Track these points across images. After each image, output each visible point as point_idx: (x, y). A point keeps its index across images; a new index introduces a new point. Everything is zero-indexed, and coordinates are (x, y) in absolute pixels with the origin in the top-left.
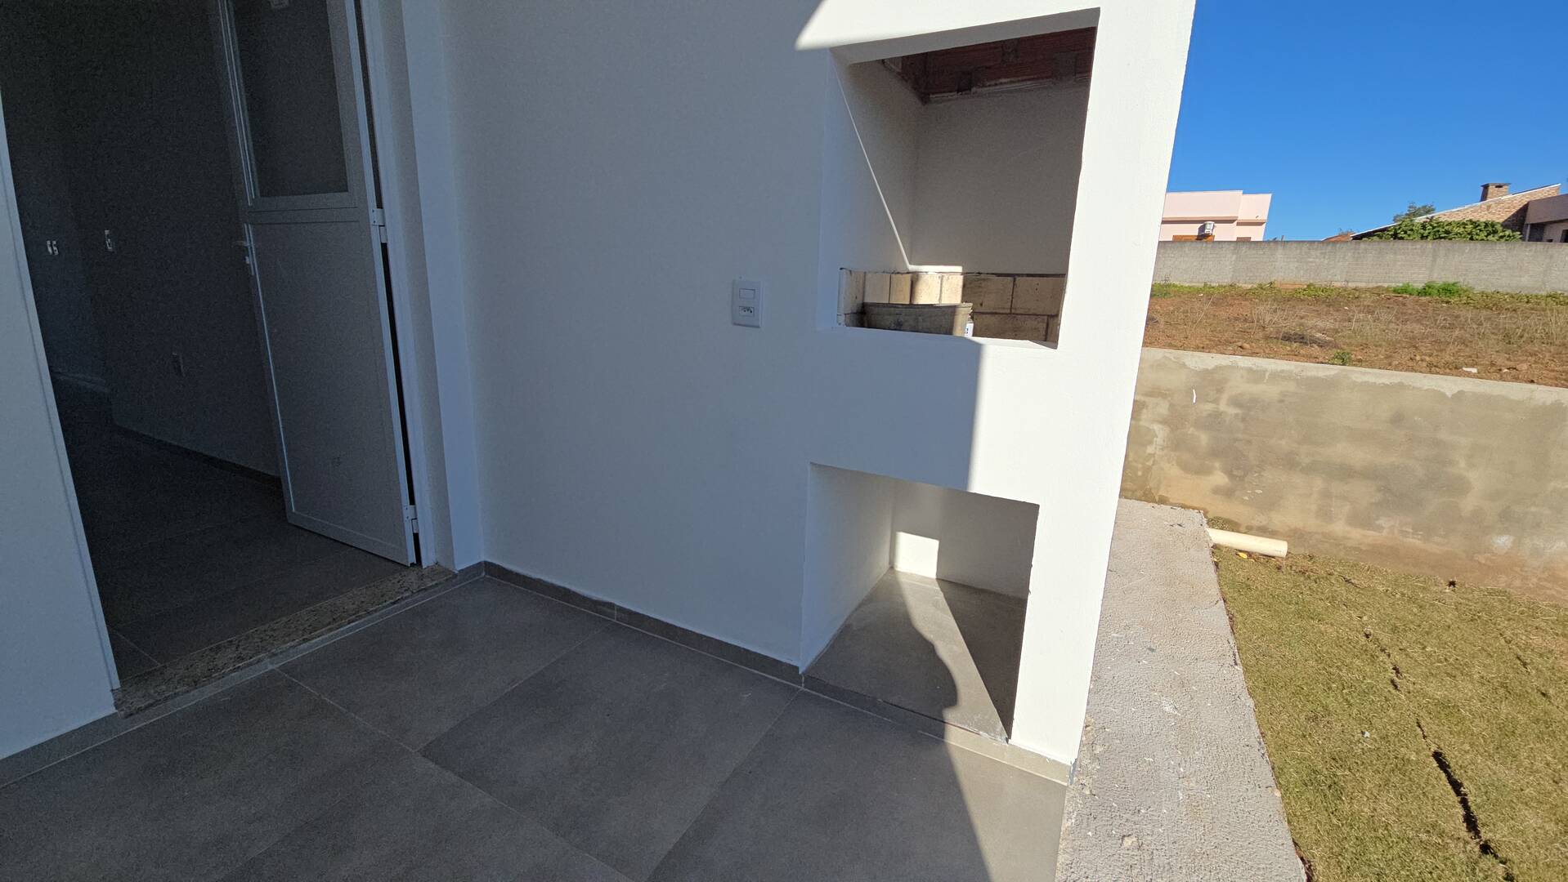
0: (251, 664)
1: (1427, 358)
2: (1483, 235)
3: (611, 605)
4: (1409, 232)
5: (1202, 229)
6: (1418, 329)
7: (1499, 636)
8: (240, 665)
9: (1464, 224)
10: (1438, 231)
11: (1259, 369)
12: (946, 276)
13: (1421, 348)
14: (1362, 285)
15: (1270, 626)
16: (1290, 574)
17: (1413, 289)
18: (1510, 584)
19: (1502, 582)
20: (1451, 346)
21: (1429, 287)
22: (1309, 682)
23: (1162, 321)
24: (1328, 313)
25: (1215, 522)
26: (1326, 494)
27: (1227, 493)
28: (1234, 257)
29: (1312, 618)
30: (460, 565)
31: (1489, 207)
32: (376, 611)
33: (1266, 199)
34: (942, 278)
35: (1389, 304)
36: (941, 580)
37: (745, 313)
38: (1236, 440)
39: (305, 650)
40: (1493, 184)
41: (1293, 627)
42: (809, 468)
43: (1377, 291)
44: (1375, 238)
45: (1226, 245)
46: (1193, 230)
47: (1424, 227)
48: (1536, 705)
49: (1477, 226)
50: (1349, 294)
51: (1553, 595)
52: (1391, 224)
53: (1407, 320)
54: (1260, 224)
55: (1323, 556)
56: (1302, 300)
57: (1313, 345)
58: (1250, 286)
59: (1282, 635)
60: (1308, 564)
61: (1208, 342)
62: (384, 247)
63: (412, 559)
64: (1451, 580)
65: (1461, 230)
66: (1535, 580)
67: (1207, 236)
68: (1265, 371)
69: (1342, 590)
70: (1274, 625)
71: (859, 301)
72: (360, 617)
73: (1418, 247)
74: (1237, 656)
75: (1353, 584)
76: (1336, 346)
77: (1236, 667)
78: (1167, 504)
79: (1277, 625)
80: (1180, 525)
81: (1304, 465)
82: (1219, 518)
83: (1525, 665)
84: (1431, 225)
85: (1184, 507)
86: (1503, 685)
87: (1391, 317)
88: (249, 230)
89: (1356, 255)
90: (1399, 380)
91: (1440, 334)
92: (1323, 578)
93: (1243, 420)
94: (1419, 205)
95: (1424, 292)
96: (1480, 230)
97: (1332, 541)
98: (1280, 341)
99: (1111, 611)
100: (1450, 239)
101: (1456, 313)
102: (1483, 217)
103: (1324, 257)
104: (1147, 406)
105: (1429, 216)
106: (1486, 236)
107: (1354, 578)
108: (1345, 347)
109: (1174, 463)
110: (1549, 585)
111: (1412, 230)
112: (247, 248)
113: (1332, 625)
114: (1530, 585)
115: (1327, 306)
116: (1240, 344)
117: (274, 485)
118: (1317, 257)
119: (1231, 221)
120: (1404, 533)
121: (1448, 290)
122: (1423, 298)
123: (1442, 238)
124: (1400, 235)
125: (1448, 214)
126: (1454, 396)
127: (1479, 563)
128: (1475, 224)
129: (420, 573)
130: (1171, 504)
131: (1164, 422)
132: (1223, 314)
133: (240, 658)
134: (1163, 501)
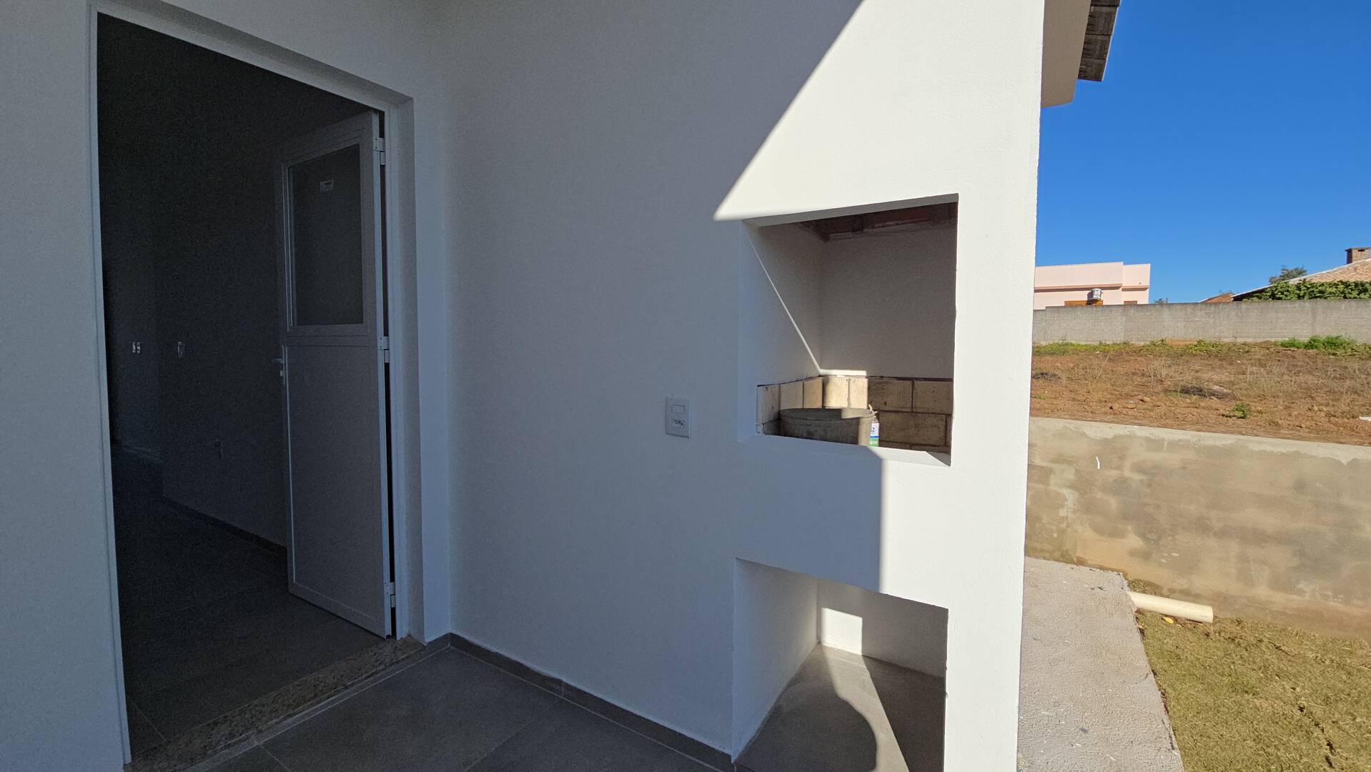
0: (241, 741)
1: (1325, 409)
2: (1355, 293)
3: (559, 682)
4: (1285, 293)
5: (1091, 295)
6: (1311, 380)
8: (231, 742)
9: (1335, 284)
10: (1313, 291)
11: (1157, 438)
12: (853, 379)
13: (1317, 398)
14: (1250, 340)
15: (1205, 701)
16: (1219, 641)
17: (1299, 343)
20: (1345, 396)
21: (1315, 341)
22: (1248, 764)
23: (1064, 377)
24: (1221, 367)
25: (1136, 585)
26: (1243, 559)
27: (1146, 556)
28: (1124, 319)
29: (1246, 692)
30: (429, 638)
31: (1356, 269)
32: (351, 685)
33: (1147, 268)
34: (849, 381)
35: (1279, 357)
36: (867, 657)
37: (677, 426)
38: (1145, 504)
39: (289, 725)
40: (1356, 249)
41: (1228, 702)
42: (735, 562)
43: (1266, 346)
44: (1255, 299)
45: (1115, 309)
46: (1083, 296)
47: (1298, 288)
49: (1348, 286)
50: (1240, 349)
52: (1265, 285)
53: (1299, 372)
54: (1144, 289)
55: (1251, 620)
56: (1194, 355)
57: (1213, 397)
58: (1142, 344)
59: (1218, 712)
60: (1235, 629)
61: (1109, 396)
62: (387, 366)
63: (388, 631)
65: (1334, 290)
67: (1096, 301)
68: (1163, 440)
69: (1272, 658)
70: (1209, 700)
71: (776, 410)
72: (339, 692)
73: (1297, 305)
74: (1174, 739)
75: (1283, 651)
76: (1234, 398)
77: (1173, 752)
78: (1085, 566)
79: (1212, 700)
80: (1100, 588)
81: (1216, 529)
82: (1139, 581)
84: (1305, 286)
85: (1102, 568)
87: (1284, 370)
88: (285, 350)
89: (1240, 314)
90: (1295, 449)
91: (1334, 385)
92: (1253, 645)
93: (1149, 486)
94: (1291, 268)
95: (1311, 345)
96: (1352, 290)
97: (1257, 605)
98: (1179, 394)
99: (1039, 685)
100: (1326, 298)
101: (1344, 364)
102: (1352, 278)
103: (1209, 317)
104: (1054, 473)
105: (1302, 278)
106: (1358, 294)
107: (1284, 645)
108: (1243, 398)
109: (1087, 525)
111: (1288, 291)
112: (282, 365)
113: (1267, 699)
115: (1220, 360)
116: (1140, 397)
117: (280, 554)
118: (1202, 317)
119: (1117, 288)
120: (1326, 597)
121: (1332, 344)
122: (1310, 351)
123: (1317, 297)
124: (1278, 296)
125: (1319, 276)
126: (1348, 463)
128: (1346, 285)
129: (394, 646)
130: (1089, 566)
131: (1072, 486)
132: (1120, 369)
133: (232, 736)
134: (1081, 562)
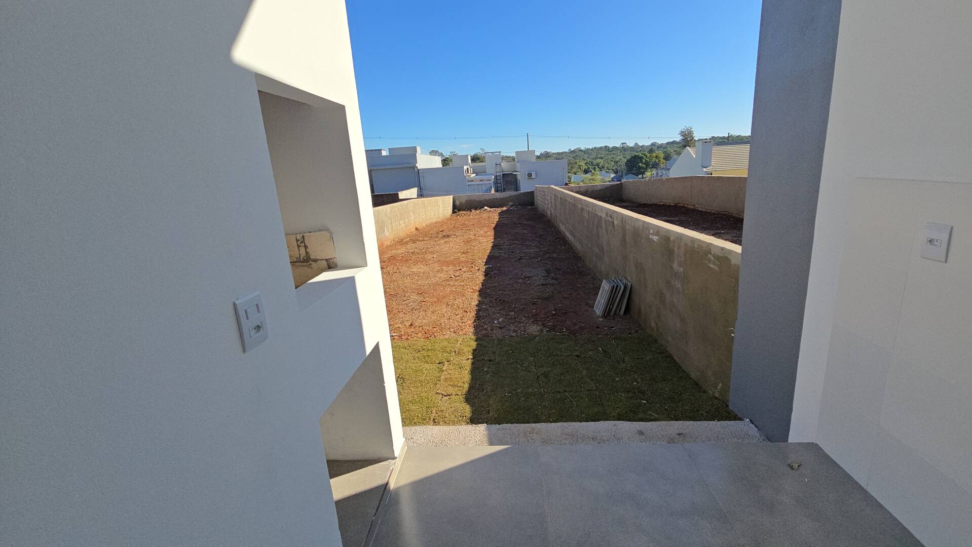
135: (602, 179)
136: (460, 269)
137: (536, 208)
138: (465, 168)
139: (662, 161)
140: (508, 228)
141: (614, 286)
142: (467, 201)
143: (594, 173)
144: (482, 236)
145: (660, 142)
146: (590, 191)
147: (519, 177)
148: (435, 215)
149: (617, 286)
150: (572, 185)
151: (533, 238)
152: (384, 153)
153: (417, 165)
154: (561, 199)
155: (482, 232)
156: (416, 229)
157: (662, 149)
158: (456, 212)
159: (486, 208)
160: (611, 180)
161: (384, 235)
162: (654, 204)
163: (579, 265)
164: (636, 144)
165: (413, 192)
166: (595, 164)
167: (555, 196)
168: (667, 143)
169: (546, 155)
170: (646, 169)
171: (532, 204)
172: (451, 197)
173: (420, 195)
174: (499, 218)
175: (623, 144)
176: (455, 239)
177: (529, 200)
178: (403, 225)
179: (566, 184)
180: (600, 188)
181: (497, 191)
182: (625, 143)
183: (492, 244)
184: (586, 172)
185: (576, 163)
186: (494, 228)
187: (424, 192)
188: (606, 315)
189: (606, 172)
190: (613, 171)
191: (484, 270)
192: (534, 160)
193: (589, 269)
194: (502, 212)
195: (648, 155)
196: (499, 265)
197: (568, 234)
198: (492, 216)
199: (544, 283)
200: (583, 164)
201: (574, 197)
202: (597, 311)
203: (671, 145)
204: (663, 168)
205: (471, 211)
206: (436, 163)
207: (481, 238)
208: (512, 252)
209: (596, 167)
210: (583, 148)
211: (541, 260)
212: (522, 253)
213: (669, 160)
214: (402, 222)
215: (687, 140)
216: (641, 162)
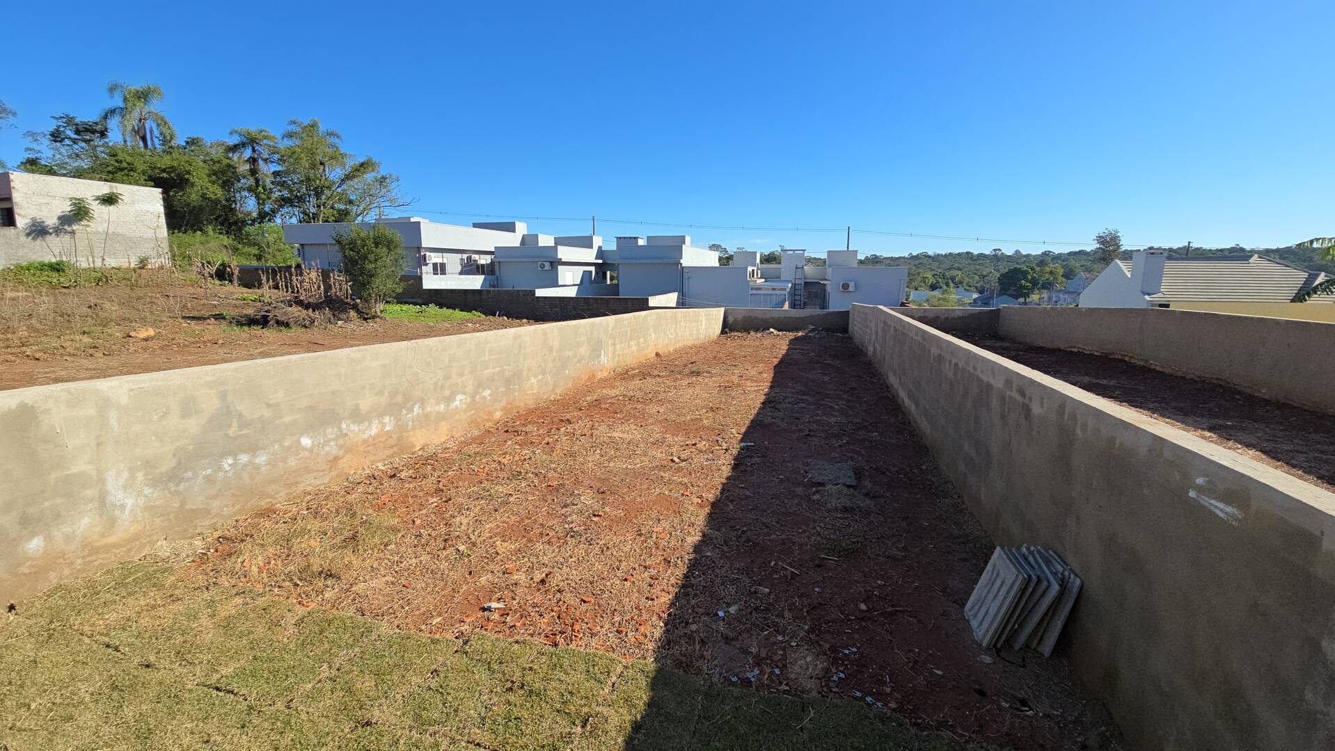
7: (81, 637)
18: (61, 576)
19: (53, 578)
48: (149, 684)
51: (101, 564)
64: (9, 605)
66: (79, 561)
83: (116, 649)
86: (114, 687)
110: (93, 558)
114: (79, 567)
127: (25, 574)
135: (959, 300)
136: (695, 445)
137: (850, 338)
138: (750, 269)
139: (1060, 278)
140: (799, 369)
141: (1030, 576)
142: (744, 317)
143: (946, 290)
144: (751, 379)
145: (1057, 250)
146: (943, 317)
147: (829, 289)
148: (691, 335)
149: (1039, 581)
150: (912, 306)
151: (839, 392)
152: (641, 242)
153: (682, 261)
154: (896, 330)
155: (753, 372)
156: (657, 354)
157: (1059, 262)
158: (726, 333)
159: (771, 330)
160: (972, 301)
161: (599, 362)
162: (1059, 350)
163: (924, 467)
164: (1017, 252)
165: (671, 298)
166: (948, 277)
167: (885, 323)
168: (1070, 254)
169: (875, 260)
170: (1031, 290)
171: (845, 329)
172: (722, 310)
173: (681, 304)
174: (788, 350)
175: (995, 250)
176: (707, 380)
177: (840, 323)
178: (634, 348)
179: (903, 304)
180: (960, 315)
181: (793, 306)
182: (1000, 250)
183: (764, 397)
184: (933, 287)
185: (919, 274)
186: (775, 366)
187: (688, 300)
188: (999, 646)
189: (965, 289)
190: (976, 289)
191: (735, 452)
192: (856, 266)
193: (946, 483)
194: (796, 339)
195: (1038, 269)
196: (766, 443)
197: (903, 394)
198: (778, 344)
199: (848, 504)
200: (930, 276)
201: (924, 331)
202: (974, 624)
203: (1076, 257)
204: (1060, 291)
205: (749, 333)
206: (711, 259)
207: (749, 383)
208: (797, 419)
209: (950, 281)
210: (931, 253)
211: (848, 443)
212: (814, 422)
213: (1072, 279)
214: (632, 343)
215: (1108, 250)
216: (1025, 278)
